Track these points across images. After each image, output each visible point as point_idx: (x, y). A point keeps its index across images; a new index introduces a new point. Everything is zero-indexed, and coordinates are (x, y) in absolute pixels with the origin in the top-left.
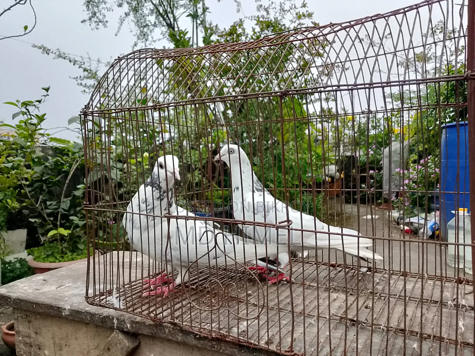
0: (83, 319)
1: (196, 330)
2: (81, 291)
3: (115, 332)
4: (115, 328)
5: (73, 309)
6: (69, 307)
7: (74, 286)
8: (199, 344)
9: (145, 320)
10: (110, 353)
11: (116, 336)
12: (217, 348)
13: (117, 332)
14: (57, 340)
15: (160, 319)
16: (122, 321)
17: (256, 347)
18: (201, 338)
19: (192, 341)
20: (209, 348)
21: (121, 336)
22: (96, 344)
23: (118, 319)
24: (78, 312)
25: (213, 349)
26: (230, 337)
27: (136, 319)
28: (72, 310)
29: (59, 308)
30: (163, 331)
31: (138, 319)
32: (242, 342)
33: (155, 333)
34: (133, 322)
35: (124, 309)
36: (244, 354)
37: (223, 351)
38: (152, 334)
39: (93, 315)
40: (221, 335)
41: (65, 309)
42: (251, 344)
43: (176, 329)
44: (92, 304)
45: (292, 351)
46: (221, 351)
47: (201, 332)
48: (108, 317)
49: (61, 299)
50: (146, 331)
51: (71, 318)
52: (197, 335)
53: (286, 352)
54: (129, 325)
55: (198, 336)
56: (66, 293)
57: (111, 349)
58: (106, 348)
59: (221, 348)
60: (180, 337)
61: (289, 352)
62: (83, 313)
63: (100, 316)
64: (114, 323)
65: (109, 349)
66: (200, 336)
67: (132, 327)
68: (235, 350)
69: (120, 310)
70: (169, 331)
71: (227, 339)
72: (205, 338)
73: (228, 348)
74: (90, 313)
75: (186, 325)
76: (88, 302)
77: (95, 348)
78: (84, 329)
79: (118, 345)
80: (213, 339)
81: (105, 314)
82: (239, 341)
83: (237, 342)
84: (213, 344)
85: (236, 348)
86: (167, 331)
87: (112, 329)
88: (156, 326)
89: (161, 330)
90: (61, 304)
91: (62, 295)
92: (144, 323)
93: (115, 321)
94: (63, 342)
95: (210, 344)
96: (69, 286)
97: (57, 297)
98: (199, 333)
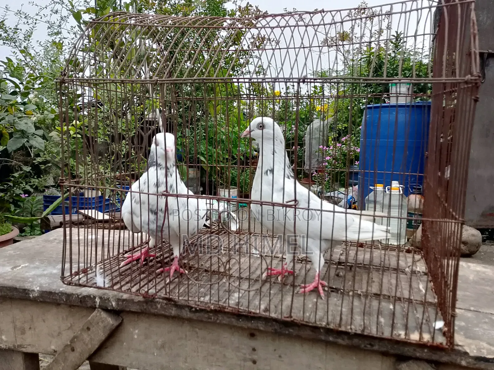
0: (57, 300)
1: (192, 304)
2: (44, 271)
3: (96, 311)
4: (97, 306)
5: (44, 290)
6: (38, 288)
7: (32, 266)
8: (194, 316)
9: (133, 297)
10: (89, 332)
11: (98, 314)
12: (214, 319)
13: (98, 311)
14: (18, 324)
15: (152, 296)
16: (105, 300)
17: (255, 315)
18: (196, 311)
19: (186, 314)
20: (204, 320)
21: (104, 315)
22: (69, 325)
23: (100, 298)
24: (50, 293)
25: (209, 320)
26: (229, 308)
27: (122, 296)
28: (43, 292)
29: (25, 290)
30: (154, 307)
31: (125, 296)
32: (242, 312)
33: (146, 309)
34: (118, 300)
35: (109, 287)
36: (242, 322)
37: (220, 321)
38: (141, 310)
39: (69, 296)
40: (219, 307)
41: (33, 291)
42: (251, 313)
43: (170, 304)
44: (70, 284)
45: (291, 317)
46: (218, 321)
47: (198, 305)
48: (89, 296)
49: (25, 280)
50: (134, 308)
51: (41, 300)
52: (192, 308)
53: (285, 317)
54: (114, 304)
55: (194, 309)
56: (27, 274)
57: (91, 328)
58: (85, 328)
59: (218, 319)
60: (174, 311)
61: (287, 317)
62: (58, 294)
63: (78, 296)
64: (95, 302)
65: (88, 329)
66: (196, 309)
67: (118, 304)
68: (233, 320)
69: (104, 288)
70: (161, 306)
71: (226, 310)
72: (201, 310)
73: (225, 318)
74: (66, 293)
75: (183, 300)
76: (63, 282)
77: (69, 329)
78: (54, 310)
79: (100, 324)
80: (211, 311)
81: (85, 294)
82: (238, 311)
83: (236, 312)
84: (209, 316)
85: (233, 318)
86: (159, 306)
87: (93, 308)
88: (146, 302)
89: (152, 306)
90: (27, 286)
91: (23, 276)
92: (133, 300)
93: (98, 300)
94: (27, 326)
95: (206, 316)
96: (26, 267)
97: (19, 279)
98: (196, 306)
